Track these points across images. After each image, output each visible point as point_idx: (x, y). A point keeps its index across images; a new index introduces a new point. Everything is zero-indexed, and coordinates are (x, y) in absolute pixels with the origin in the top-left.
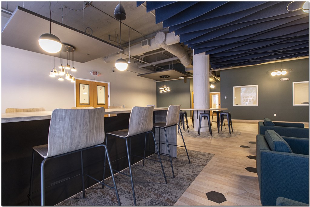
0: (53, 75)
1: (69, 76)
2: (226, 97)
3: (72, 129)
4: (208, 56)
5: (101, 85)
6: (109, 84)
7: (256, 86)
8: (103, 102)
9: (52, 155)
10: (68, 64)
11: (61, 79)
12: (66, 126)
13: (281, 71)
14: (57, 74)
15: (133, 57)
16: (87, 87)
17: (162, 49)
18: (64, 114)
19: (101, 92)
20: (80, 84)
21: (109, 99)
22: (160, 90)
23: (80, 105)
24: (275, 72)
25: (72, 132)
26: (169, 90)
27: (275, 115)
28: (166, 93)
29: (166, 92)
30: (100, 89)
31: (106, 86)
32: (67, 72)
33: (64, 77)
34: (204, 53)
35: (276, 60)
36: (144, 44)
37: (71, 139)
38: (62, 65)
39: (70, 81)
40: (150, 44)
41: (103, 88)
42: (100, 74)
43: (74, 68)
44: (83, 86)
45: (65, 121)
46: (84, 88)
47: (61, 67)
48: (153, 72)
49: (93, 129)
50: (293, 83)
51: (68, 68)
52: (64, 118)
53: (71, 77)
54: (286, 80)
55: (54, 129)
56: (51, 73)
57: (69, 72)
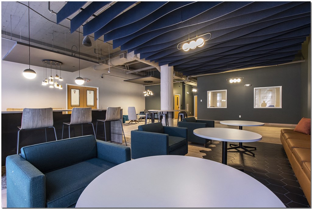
0: (44, 84)
1: (56, 85)
2: (201, 101)
3: (33, 117)
4: (172, 67)
5: (91, 89)
6: (98, 88)
7: (225, 91)
8: (92, 104)
9: (24, 128)
10: (57, 75)
11: (51, 87)
12: (30, 116)
13: (237, 79)
14: (47, 83)
15: (115, 66)
16: (77, 91)
17: (136, 61)
18: (29, 110)
19: (90, 96)
20: (71, 89)
21: (98, 101)
22: (145, 94)
23: (71, 106)
24: (236, 79)
25: (33, 119)
26: (152, 94)
27: (240, 116)
28: (148, 97)
29: (148, 95)
30: (90, 93)
31: (95, 91)
32: (55, 81)
33: (53, 85)
34: (168, 65)
35: (233, 70)
36: (121, 57)
37: (33, 122)
38: (51, 76)
39: (58, 88)
40: (126, 57)
41: (92, 92)
42: (89, 80)
43: (61, 78)
44: (74, 91)
45: (29, 113)
46: (75, 93)
47: (50, 78)
48: (140, 77)
49: (45, 118)
50: (254, 88)
51: (57, 78)
52: (29, 112)
53: (58, 85)
54: (249, 86)
55: (24, 117)
56: (43, 82)
57: (58, 81)
